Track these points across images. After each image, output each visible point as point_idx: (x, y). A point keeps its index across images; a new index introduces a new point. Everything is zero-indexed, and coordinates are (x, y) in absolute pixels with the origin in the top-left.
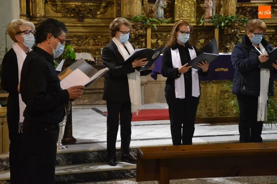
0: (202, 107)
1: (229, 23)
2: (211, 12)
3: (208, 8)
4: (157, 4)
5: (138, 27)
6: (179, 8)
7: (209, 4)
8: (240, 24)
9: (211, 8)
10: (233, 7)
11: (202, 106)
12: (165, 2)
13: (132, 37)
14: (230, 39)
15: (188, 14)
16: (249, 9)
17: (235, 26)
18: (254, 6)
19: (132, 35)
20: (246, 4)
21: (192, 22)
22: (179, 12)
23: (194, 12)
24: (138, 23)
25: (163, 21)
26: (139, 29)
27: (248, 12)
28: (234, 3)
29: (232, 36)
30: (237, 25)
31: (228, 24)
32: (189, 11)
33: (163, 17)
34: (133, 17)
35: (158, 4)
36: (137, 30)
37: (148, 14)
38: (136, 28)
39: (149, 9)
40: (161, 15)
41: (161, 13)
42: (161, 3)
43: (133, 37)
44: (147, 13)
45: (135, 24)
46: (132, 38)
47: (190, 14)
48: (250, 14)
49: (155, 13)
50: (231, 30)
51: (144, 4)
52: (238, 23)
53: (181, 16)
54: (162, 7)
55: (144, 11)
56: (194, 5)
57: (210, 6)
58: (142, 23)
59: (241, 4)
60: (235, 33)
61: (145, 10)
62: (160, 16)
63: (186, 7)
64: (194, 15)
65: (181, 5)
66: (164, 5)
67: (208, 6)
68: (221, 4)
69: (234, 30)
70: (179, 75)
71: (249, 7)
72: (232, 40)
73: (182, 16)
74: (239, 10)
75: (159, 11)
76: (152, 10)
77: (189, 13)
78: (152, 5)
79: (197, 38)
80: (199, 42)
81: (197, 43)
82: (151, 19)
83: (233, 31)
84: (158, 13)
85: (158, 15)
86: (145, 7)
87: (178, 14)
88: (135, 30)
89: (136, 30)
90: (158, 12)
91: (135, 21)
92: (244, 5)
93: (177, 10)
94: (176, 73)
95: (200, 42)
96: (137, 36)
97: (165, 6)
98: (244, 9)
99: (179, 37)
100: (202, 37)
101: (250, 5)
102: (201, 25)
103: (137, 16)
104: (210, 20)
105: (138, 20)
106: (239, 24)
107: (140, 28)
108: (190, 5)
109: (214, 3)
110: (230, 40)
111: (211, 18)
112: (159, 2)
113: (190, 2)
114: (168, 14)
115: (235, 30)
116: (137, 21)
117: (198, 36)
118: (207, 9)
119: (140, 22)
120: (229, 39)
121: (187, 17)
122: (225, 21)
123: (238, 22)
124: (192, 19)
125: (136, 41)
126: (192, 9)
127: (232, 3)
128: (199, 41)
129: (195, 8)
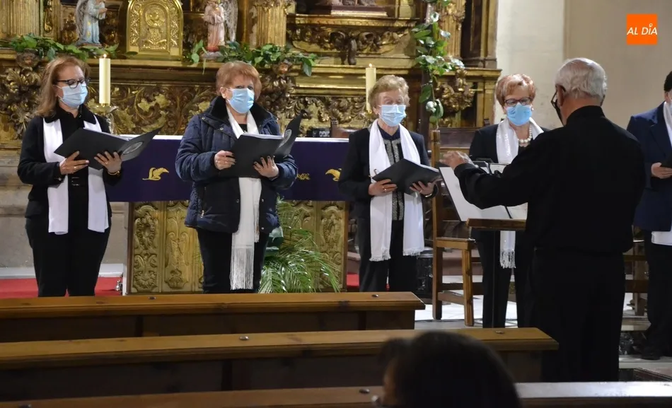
0: (156, 267)
1: (265, 63)
2: (222, 34)
3: (214, 25)
4: (80, 7)
5: (27, 65)
6: (137, 22)
7: (216, 16)
8: (294, 67)
9: (222, 25)
10: (277, 25)
11: (155, 264)
12: (103, 5)
13: (12, 90)
14: (272, 103)
15: (162, 38)
16: (329, 31)
17: (281, 73)
18: (339, 23)
19: (11, 84)
20: (321, 17)
21: (172, 56)
22: (139, 30)
23: (178, 34)
24: (26, 55)
25: (95, 53)
26: (28, 71)
27: (327, 38)
28: (280, 14)
29: (275, 96)
30: (286, 70)
31: (264, 65)
32: (163, 30)
33: (99, 42)
34: (13, 39)
35: (84, 9)
36: (24, 73)
37: (62, 33)
38: (21, 68)
39: (65, 20)
40: (91, 37)
41: (93, 32)
42: (91, 7)
43: (14, 89)
44: (57, 29)
45: (18, 57)
46: (12, 93)
47: (166, 38)
48: (335, 42)
49: (78, 31)
50: (272, 81)
51: (50, 7)
52: (286, 64)
53: (143, 41)
54: (94, 18)
55: (51, 25)
56: (179, 17)
57: (218, 19)
58: (37, 54)
59: (309, 17)
60: (283, 90)
61: (53, 21)
62: (89, 39)
63: (158, 20)
64: (178, 41)
65: (144, 12)
66: (98, 11)
67: (213, 18)
68: (254, 16)
69: (280, 82)
70: (60, 179)
71: (328, 26)
72: (277, 107)
73: (147, 43)
74: (307, 31)
75: (87, 25)
76: (72, 21)
77: (164, 35)
78: (71, 9)
79: (190, 98)
80: (198, 109)
81: (190, 111)
82: (62, 47)
83: (276, 83)
84: (84, 31)
85: (85, 36)
86: (52, 14)
87: (136, 37)
88: (18, 72)
89: (21, 73)
90: (84, 28)
91: (17, 50)
92: (315, 21)
93: (133, 27)
94: (53, 175)
95: (200, 108)
96: (23, 89)
97: (101, 14)
98: (317, 29)
99: (65, 94)
100: (204, 95)
101: (331, 22)
102: (194, 66)
103: (25, 37)
104: (219, 54)
105: (27, 47)
106: (290, 67)
107: (31, 69)
108: (166, 17)
109: (230, 13)
110: (271, 106)
111: (220, 49)
112: (84, 4)
113: (167, 8)
114: (116, 35)
115: (283, 82)
116: (23, 50)
117: (195, 93)
118: (211, 27)
119: (31, 52)
120: (268, 103)
121: (160, 45)
122: (255, 59)
123: (286, 61)
124: (171, 49)
125: (24, 99)
126: (173, 24)
127: (274, 15)
128: (196, 105)
129: (179, 24)
